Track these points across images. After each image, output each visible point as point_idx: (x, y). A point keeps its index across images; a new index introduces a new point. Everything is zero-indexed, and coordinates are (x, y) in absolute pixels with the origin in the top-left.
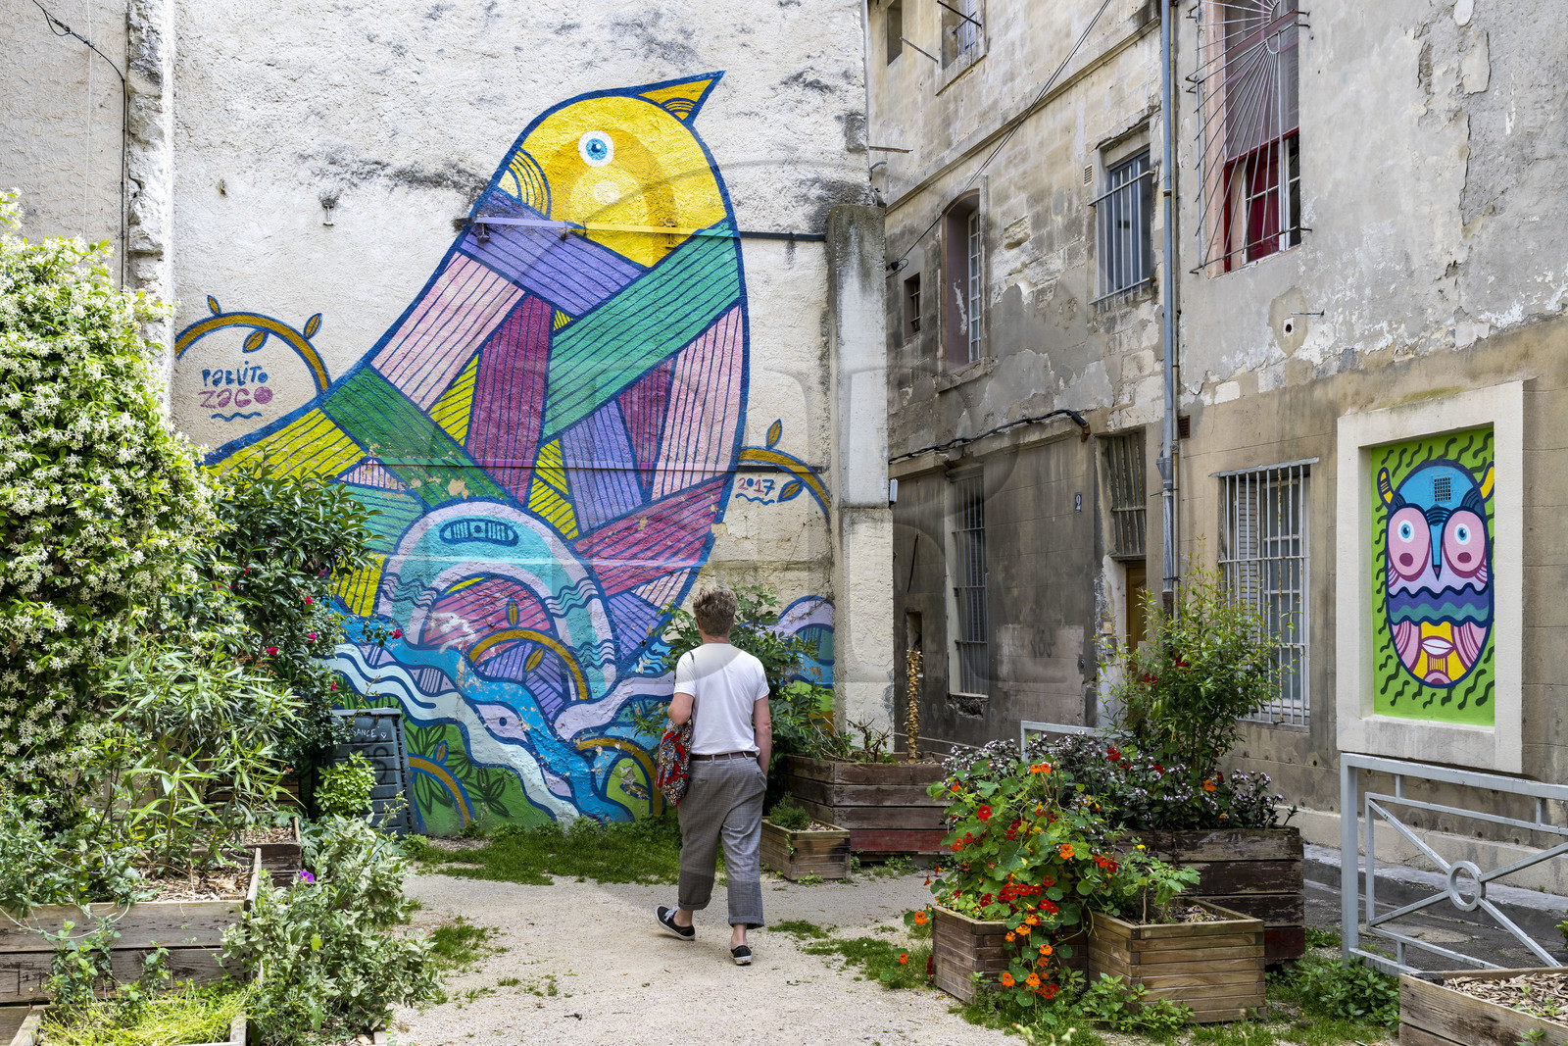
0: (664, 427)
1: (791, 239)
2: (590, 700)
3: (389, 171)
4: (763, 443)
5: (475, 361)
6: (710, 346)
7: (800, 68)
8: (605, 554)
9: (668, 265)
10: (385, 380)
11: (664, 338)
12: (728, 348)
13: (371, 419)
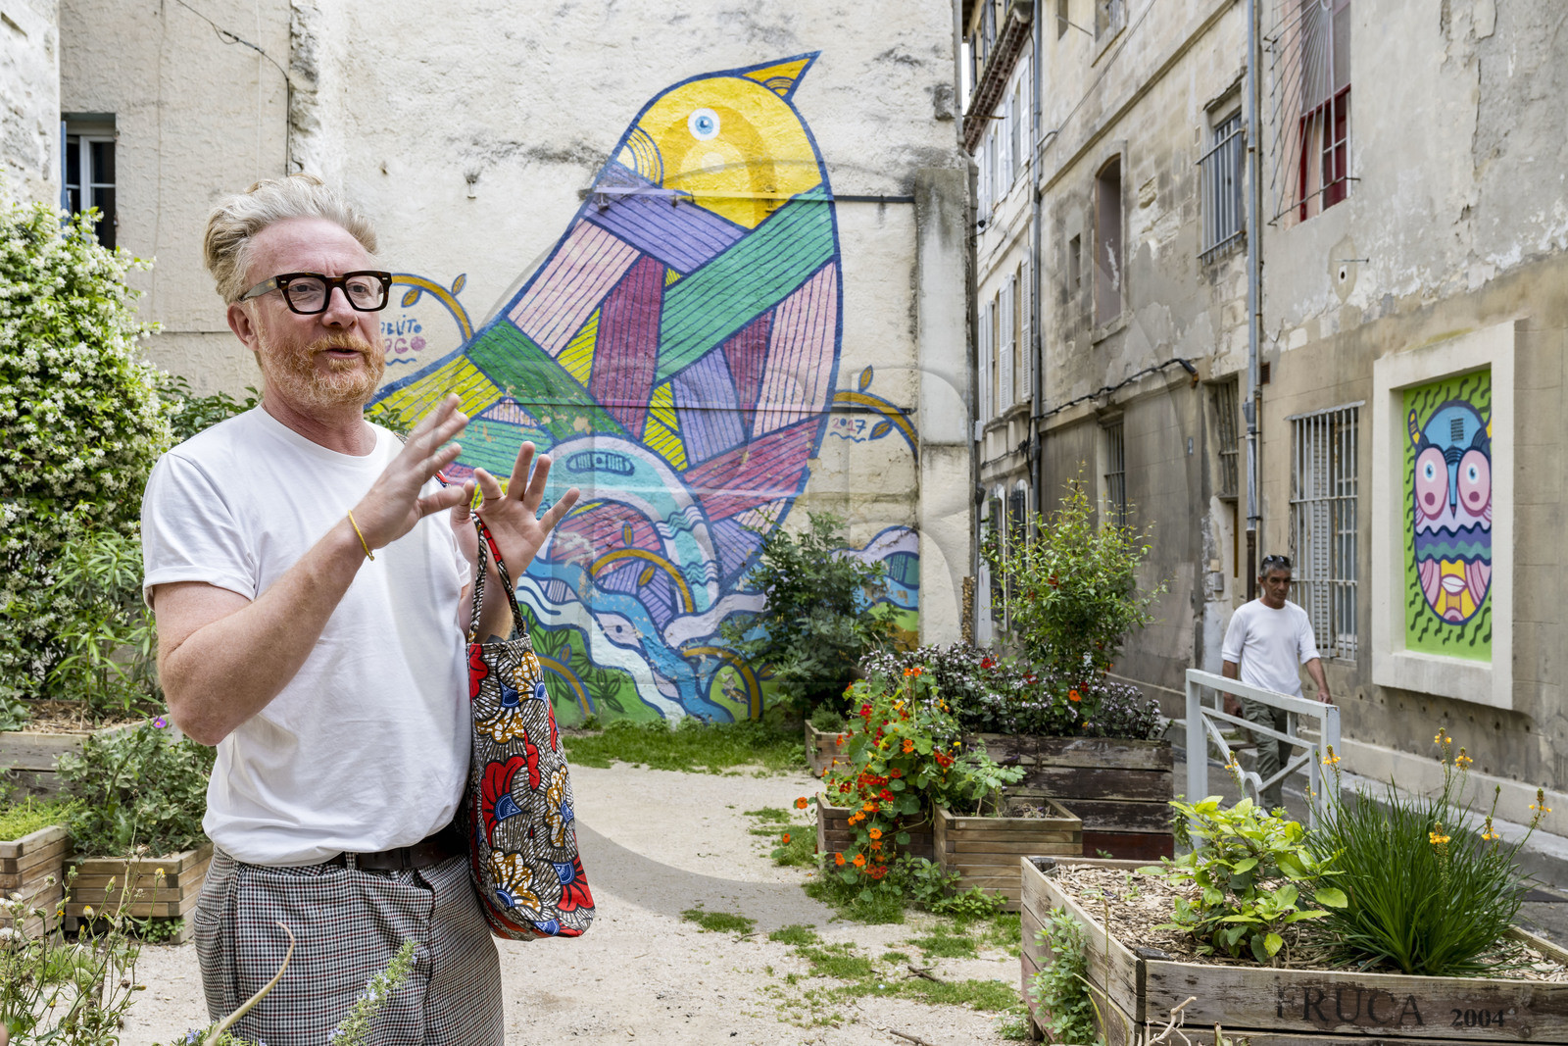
0: (764, 371)
1: (882, 201)
2: (695, 613)
3: (523, 149)
4: (855, 386)
5: (597, 313)
6: (806, 299)
7: (891, 45)
8: (710, 484)
9: (768, 227)
10: (520, 330)
11: (764, 292)
12: (823, 301)
13: (508, 365)
